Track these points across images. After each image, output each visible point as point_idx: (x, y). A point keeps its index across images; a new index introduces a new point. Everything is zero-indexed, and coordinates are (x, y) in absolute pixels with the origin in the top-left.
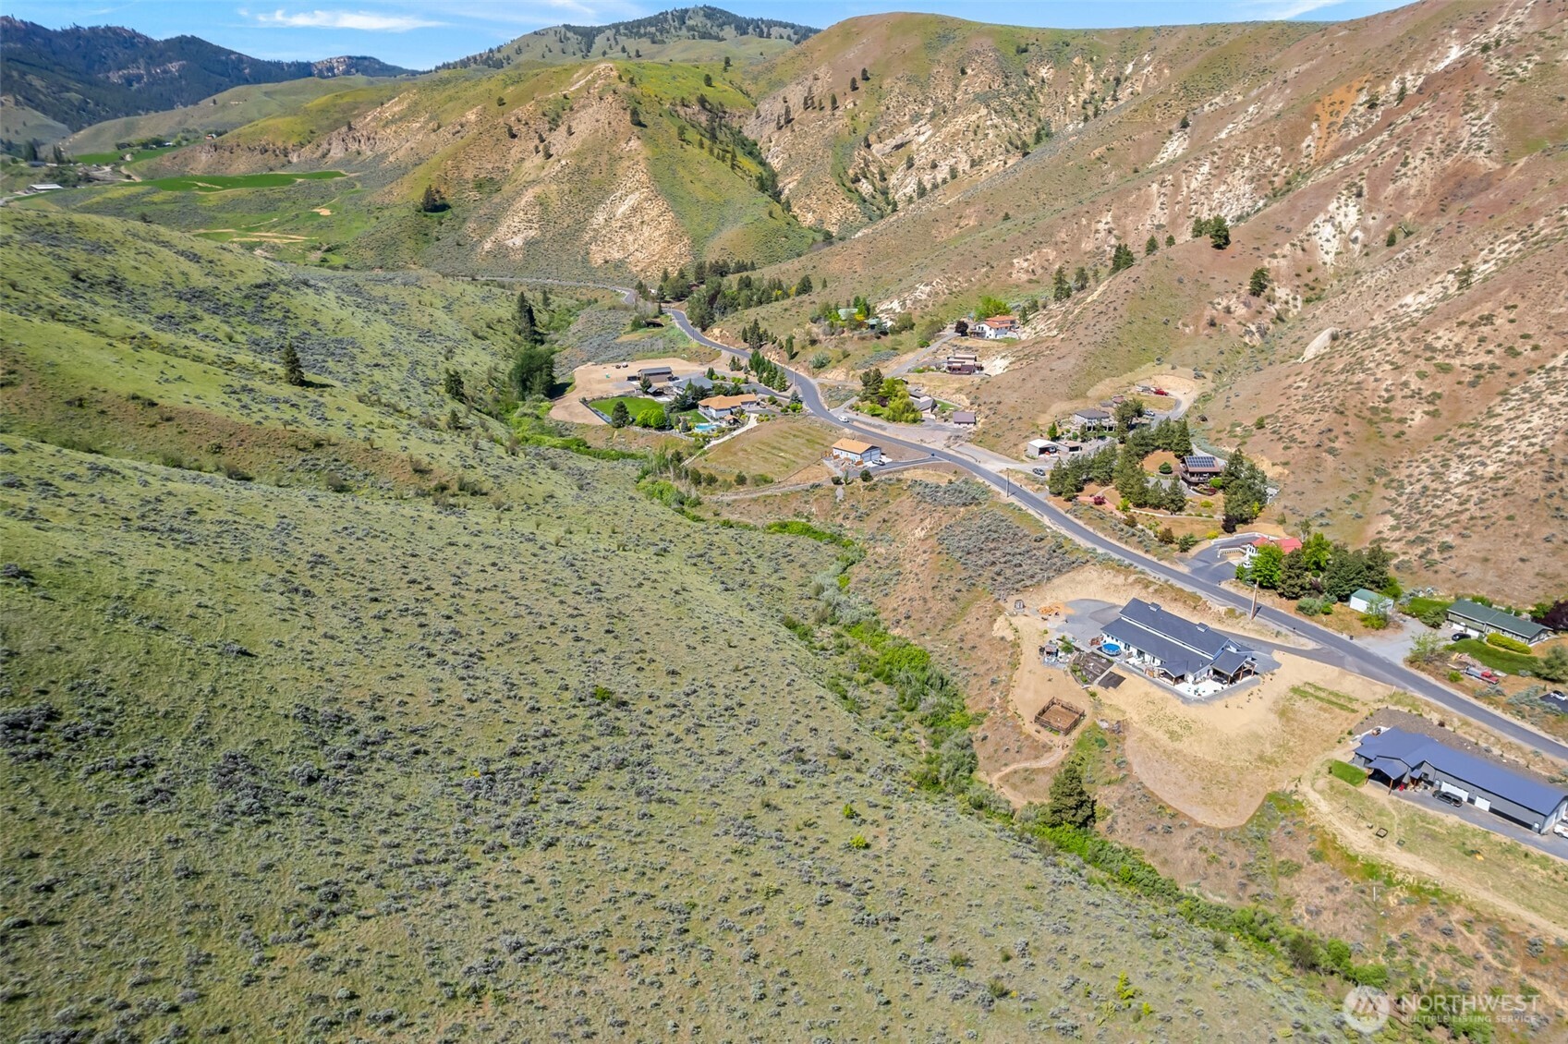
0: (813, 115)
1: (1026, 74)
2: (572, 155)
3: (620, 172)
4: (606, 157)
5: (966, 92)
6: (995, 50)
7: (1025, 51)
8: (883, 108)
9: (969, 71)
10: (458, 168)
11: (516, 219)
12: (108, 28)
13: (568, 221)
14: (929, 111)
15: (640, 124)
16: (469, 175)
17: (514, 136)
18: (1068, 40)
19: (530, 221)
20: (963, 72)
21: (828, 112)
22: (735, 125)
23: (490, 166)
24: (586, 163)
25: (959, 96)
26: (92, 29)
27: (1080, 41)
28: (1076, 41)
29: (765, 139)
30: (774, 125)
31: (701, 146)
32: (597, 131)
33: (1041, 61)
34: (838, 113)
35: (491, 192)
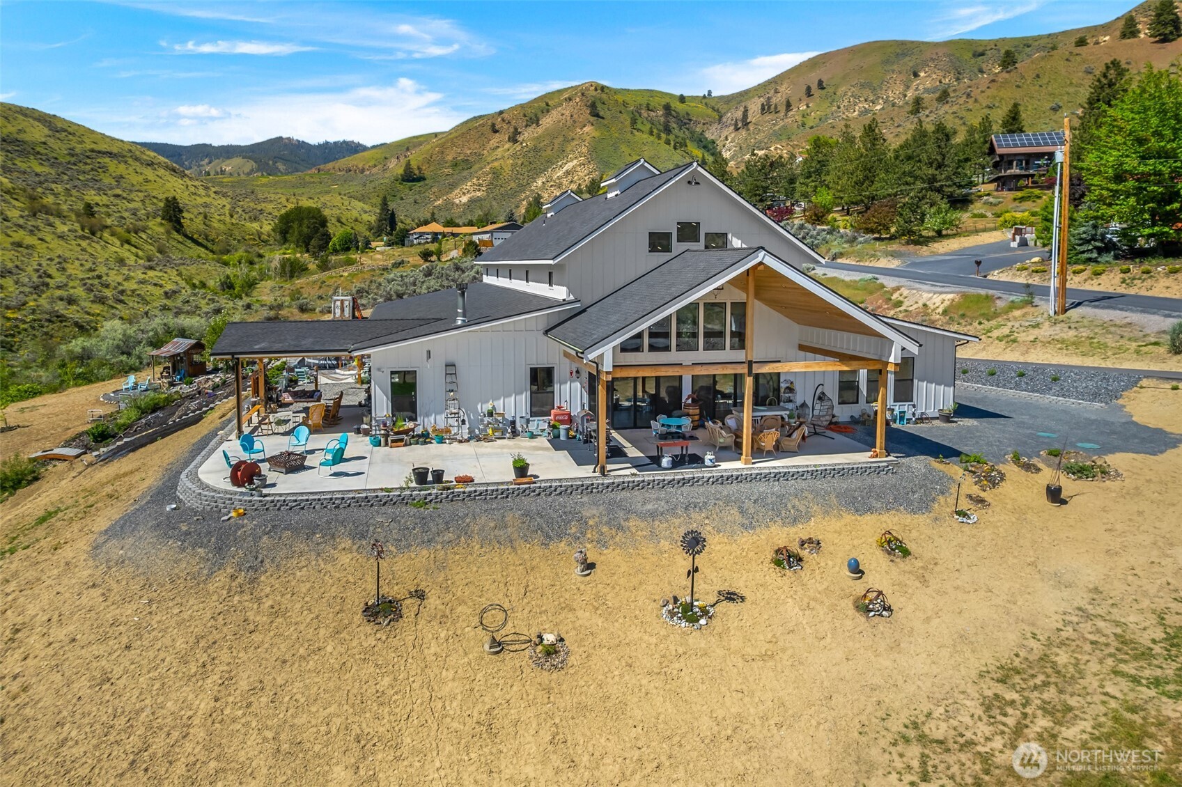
0: (768, 117)
1: (981, 71)
2: (534, 139)
3: (568, 150)
4: (561, 139)
5: (917, 89)
6: (949, 55)
7: (982, 54)
8: (834, 108)
9: (922, 74)
10: (443, 153)
11: (469, 184)
12: (344, 142)
13: (513, 185)
14: (878, 107)
15: (597, 115)
16: (450, 158)
17: (496, 131)
18: (1030, 42)
19: (480, 185)
20: (916, 75)
21: (782, 114)
22: (698, 129)
23: (468, 152)
24: (542, 145)
25: (909, 94)
26: (335, 143)
29: (723, 137)
30: (732, 128)
31: (651, 133)
32: (559, 122)
33: (997, 62)
34: (790, 114)
35: (463, 169)
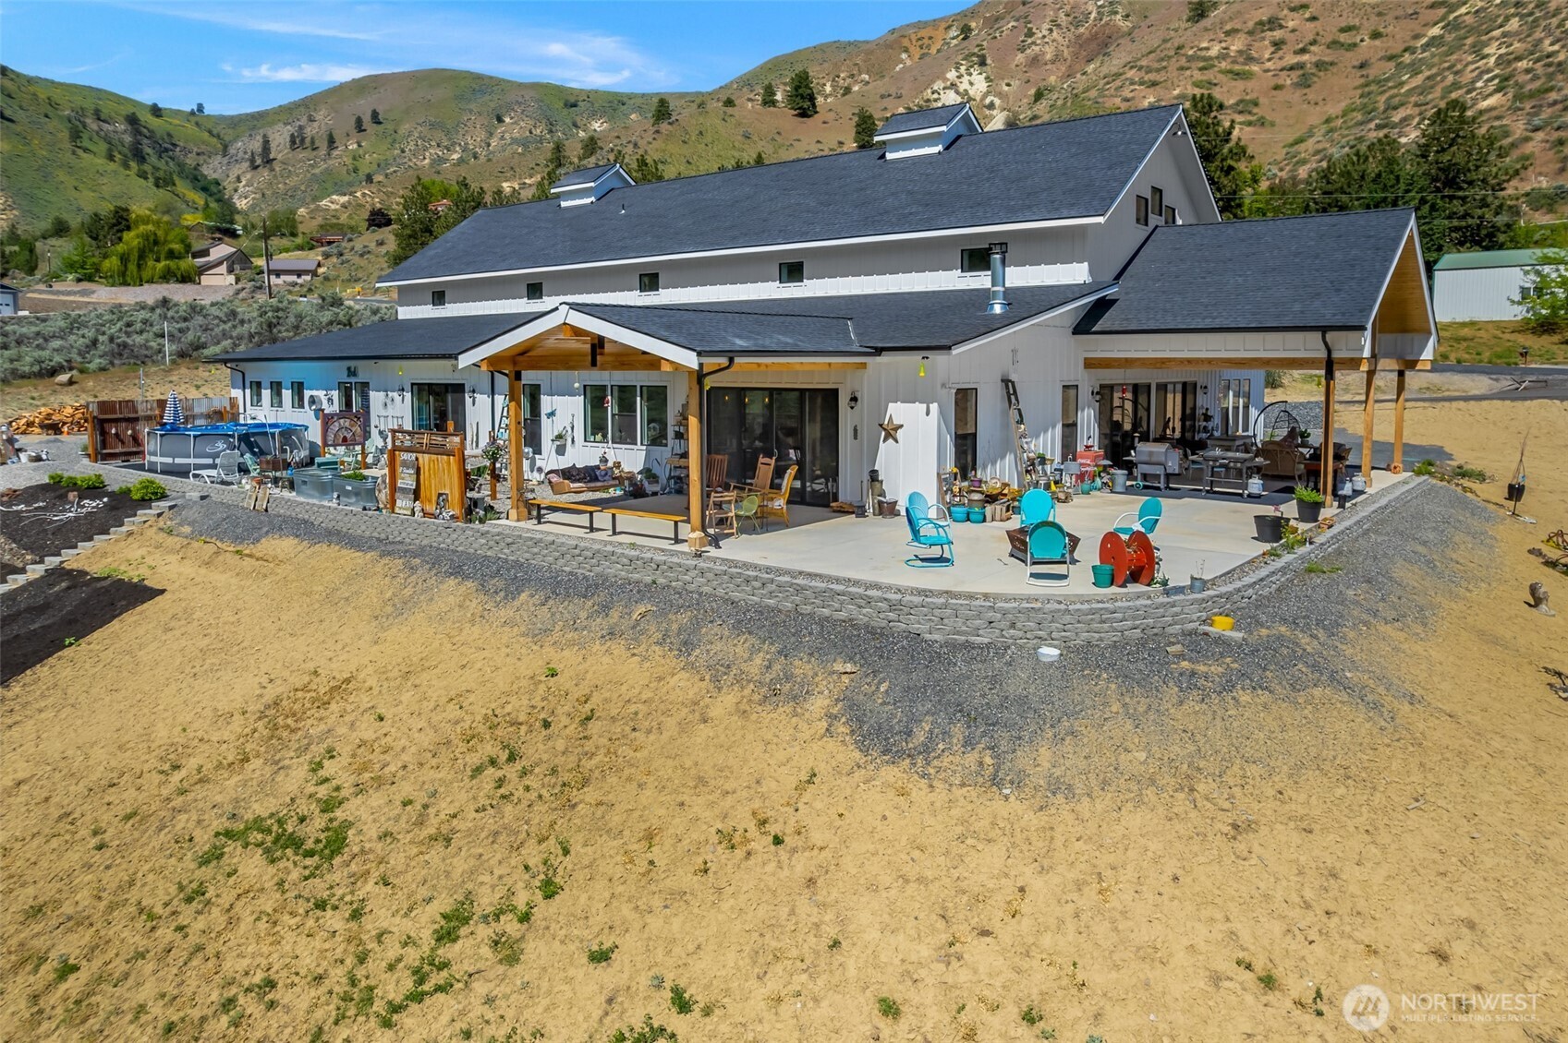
0: (301, 155)
1: (575, 125)
5: (502, 138)
6: (538, 101)
7: (575, 105)
8: (397, 152)
9: (507, 120)
14: (455, 156)
18: (625, 100)
20: (500, 120)
21: (323, 152)
22: (190, 161)
25: (494, 143)
27: (639, 101)
28: (632, 102)
29: (232, 177)
30: (246, 165)
31: (110, 158)
33: (593, 115)
34: (335, 153)
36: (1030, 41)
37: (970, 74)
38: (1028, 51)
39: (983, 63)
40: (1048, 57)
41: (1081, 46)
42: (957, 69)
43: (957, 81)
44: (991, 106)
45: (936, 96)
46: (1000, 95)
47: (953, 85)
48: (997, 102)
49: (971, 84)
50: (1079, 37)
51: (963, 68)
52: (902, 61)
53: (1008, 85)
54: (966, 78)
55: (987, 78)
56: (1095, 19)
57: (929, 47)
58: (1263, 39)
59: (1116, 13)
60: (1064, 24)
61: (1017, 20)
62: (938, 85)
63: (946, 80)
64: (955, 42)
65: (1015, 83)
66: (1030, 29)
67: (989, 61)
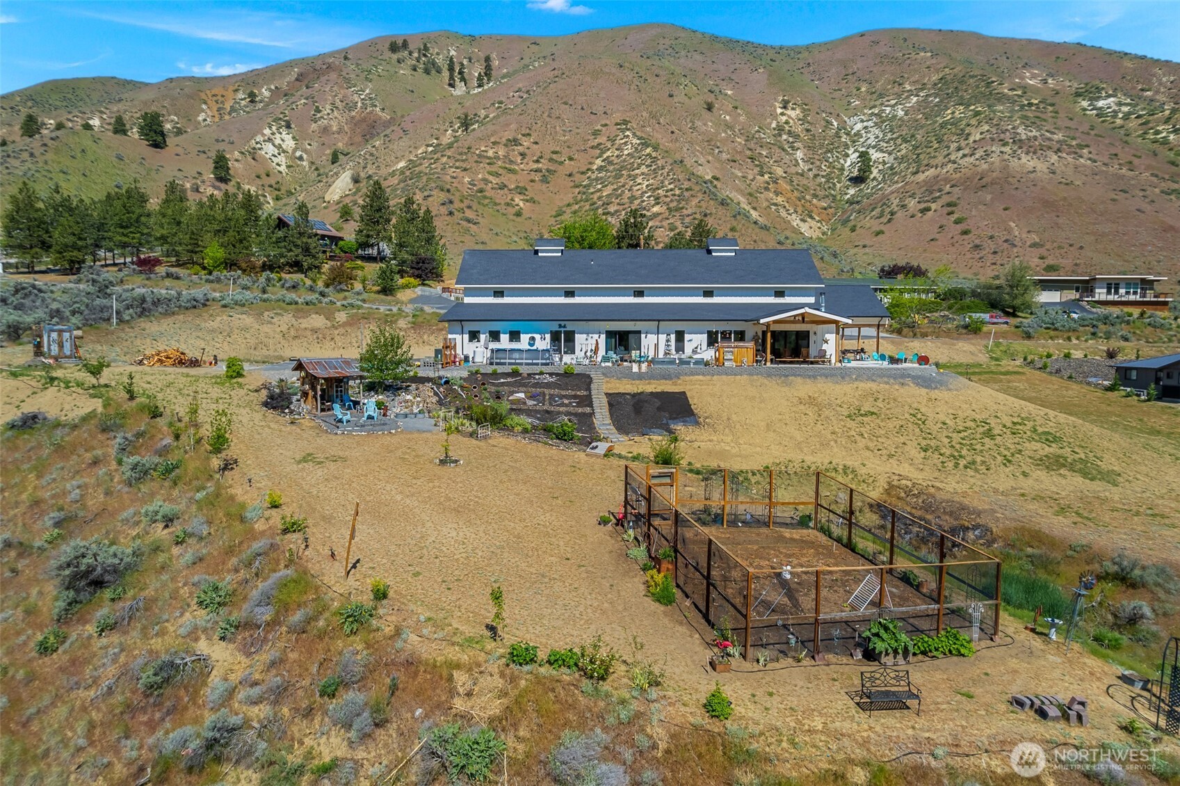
36: (319, 115)
37: (281, 133)
38: (320, 123)
39: (288, 126)
40: (335, 129)
41: (355, 125)
42: (270, 128)
43: (272, 137)
44: (301, 158)
45: (259, 146)
46: (305, 151)
47: (270, 140)
48: (305, 156)
49: (283, 140)
50: (353, 118)
51: (274, 128)
52: (203, 111)
53: (310, 145)
54: (278, 136)
55: (294, 138)
56: (361, 108)
57: (222, 103)
58: (514, 150)
59: (376, 106)
60: (340, 107)
61: (307, 99)
62: (259, 138)
63: (263, 135)
64: (243, 103)
65: (315, 144)
66: (317, 107)
67: (293, 126)
